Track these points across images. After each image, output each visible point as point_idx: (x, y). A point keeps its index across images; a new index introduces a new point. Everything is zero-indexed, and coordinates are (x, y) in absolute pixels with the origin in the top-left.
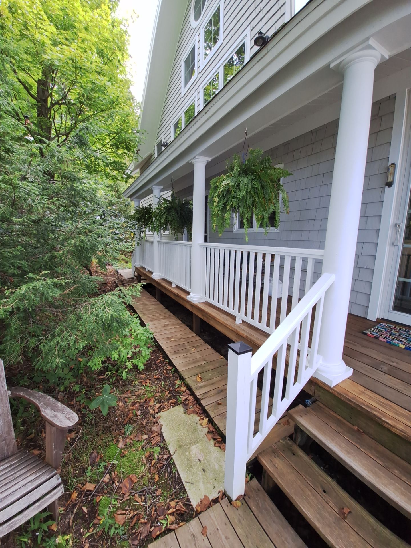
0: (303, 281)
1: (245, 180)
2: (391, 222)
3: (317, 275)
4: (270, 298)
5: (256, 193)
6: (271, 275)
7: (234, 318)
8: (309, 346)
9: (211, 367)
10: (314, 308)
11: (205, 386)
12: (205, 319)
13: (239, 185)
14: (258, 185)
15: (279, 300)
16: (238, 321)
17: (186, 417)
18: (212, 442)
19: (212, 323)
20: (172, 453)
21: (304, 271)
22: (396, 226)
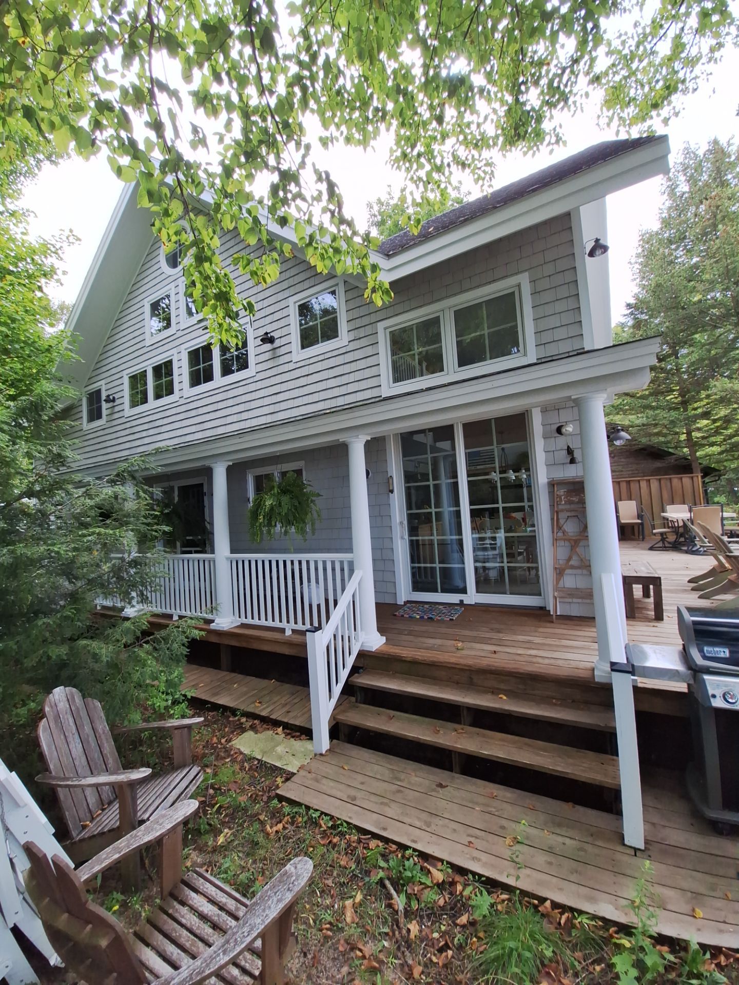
0: (343, 580)
1: (285, 499)
2: (398, 521)
3: (352, 571)
4: (311, 606)
5: (296, 509)
6: (309, 581)
7: (283, 630)
8: (355, 630)
9: (266, 692)
10: (353, 596)
11: (267, 707)
12: (244, 645)
13: (280, 503)
14: (297, 504)
15: (319, 606)
16: (288, 633)
17: (259, 735)
18: (292, 740)
19: (256, 646)
20: (259, 757)
21: (342, 570)
22: (401, 523)
